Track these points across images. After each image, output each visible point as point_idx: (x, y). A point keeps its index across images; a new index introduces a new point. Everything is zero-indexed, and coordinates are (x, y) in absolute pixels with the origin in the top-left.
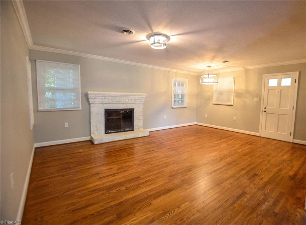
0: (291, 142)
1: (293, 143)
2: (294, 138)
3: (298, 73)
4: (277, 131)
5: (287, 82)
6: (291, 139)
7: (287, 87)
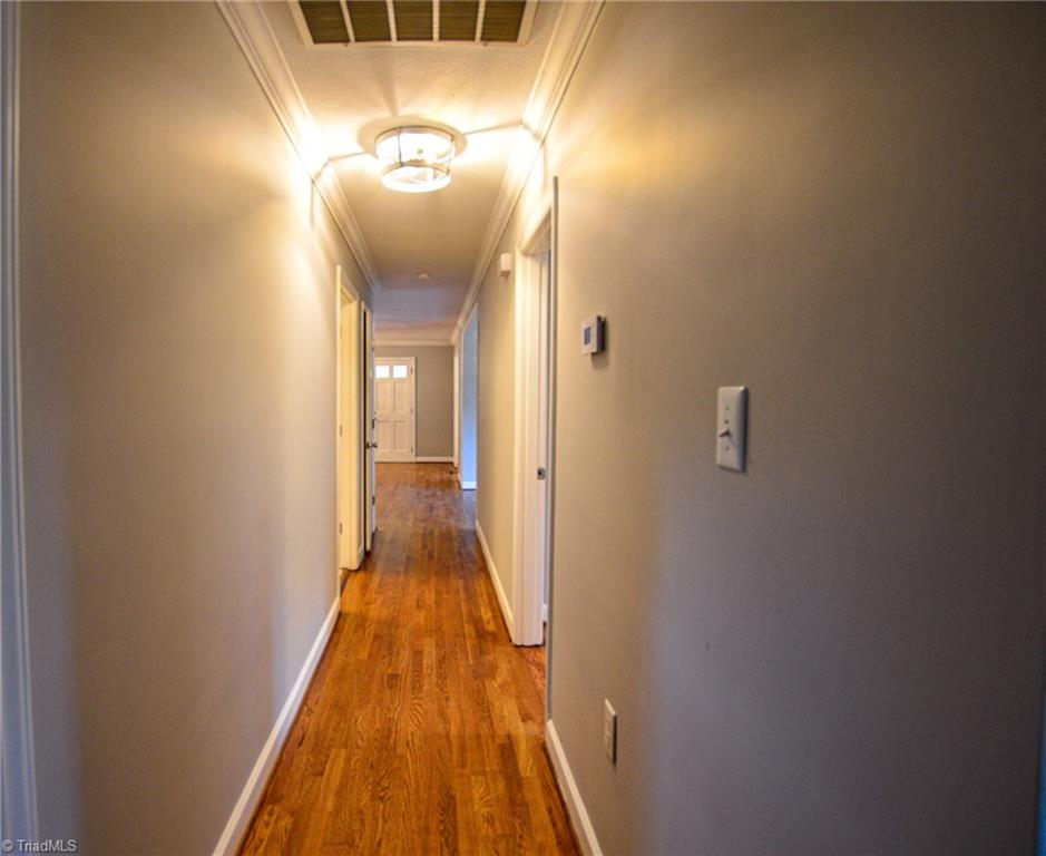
0: (413, 460)
1: (417, 463)
2: (416, 455)
3: (413, 359)
4: (395, 448)
5: (401, 371)
6: (413, 458)
7: (401, 381)
